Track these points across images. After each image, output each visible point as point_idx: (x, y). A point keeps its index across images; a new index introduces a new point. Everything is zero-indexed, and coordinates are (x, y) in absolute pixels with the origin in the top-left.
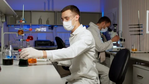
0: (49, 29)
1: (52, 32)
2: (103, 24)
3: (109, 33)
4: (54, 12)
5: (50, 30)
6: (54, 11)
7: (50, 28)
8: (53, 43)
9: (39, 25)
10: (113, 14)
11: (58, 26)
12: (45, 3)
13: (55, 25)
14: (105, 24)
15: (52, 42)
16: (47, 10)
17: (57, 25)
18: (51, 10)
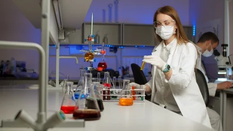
0: (111, 51)
1: (115, 56)
2: (208, 43)
3: (216, 58)
4: (119, 25)
5: (112, 54)
6: (119, 23)
7: (112, 49)
8: (117, 73)
9: (95, 46)
10: (214, 28)
11: (125, 46)
12: (104, 11)
13: (121, 45)
14: (210, 44)
15: (115, 72)
16: (107, 21)
17: (123, 45)
18: (113, 21)
